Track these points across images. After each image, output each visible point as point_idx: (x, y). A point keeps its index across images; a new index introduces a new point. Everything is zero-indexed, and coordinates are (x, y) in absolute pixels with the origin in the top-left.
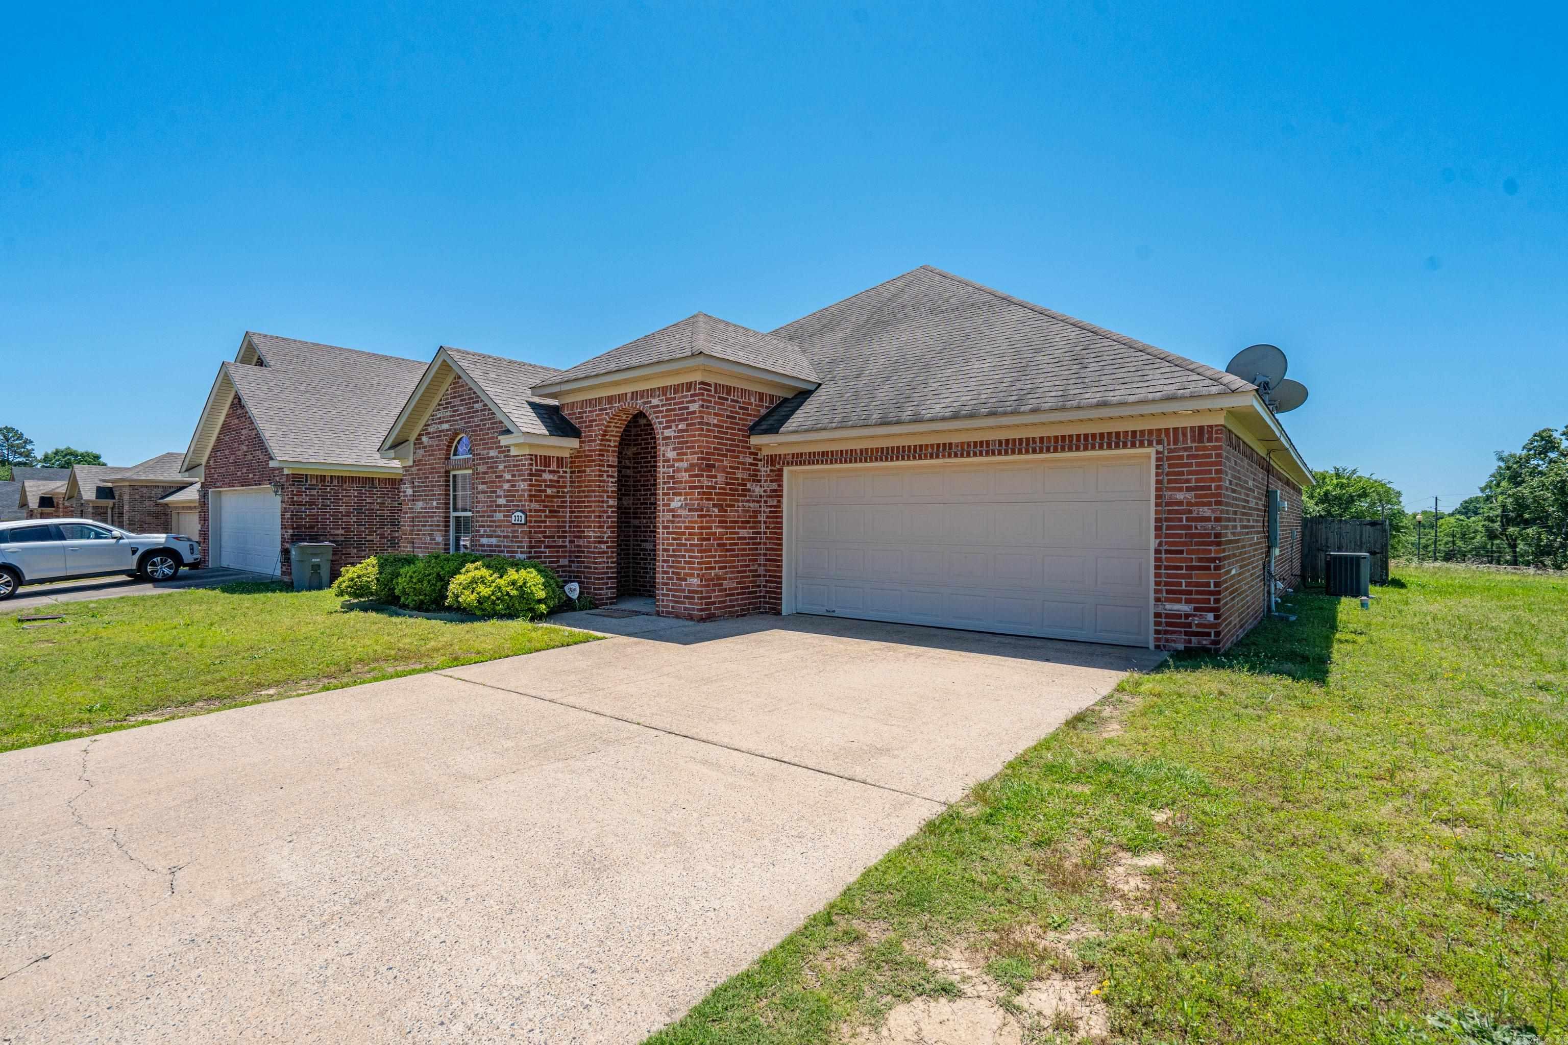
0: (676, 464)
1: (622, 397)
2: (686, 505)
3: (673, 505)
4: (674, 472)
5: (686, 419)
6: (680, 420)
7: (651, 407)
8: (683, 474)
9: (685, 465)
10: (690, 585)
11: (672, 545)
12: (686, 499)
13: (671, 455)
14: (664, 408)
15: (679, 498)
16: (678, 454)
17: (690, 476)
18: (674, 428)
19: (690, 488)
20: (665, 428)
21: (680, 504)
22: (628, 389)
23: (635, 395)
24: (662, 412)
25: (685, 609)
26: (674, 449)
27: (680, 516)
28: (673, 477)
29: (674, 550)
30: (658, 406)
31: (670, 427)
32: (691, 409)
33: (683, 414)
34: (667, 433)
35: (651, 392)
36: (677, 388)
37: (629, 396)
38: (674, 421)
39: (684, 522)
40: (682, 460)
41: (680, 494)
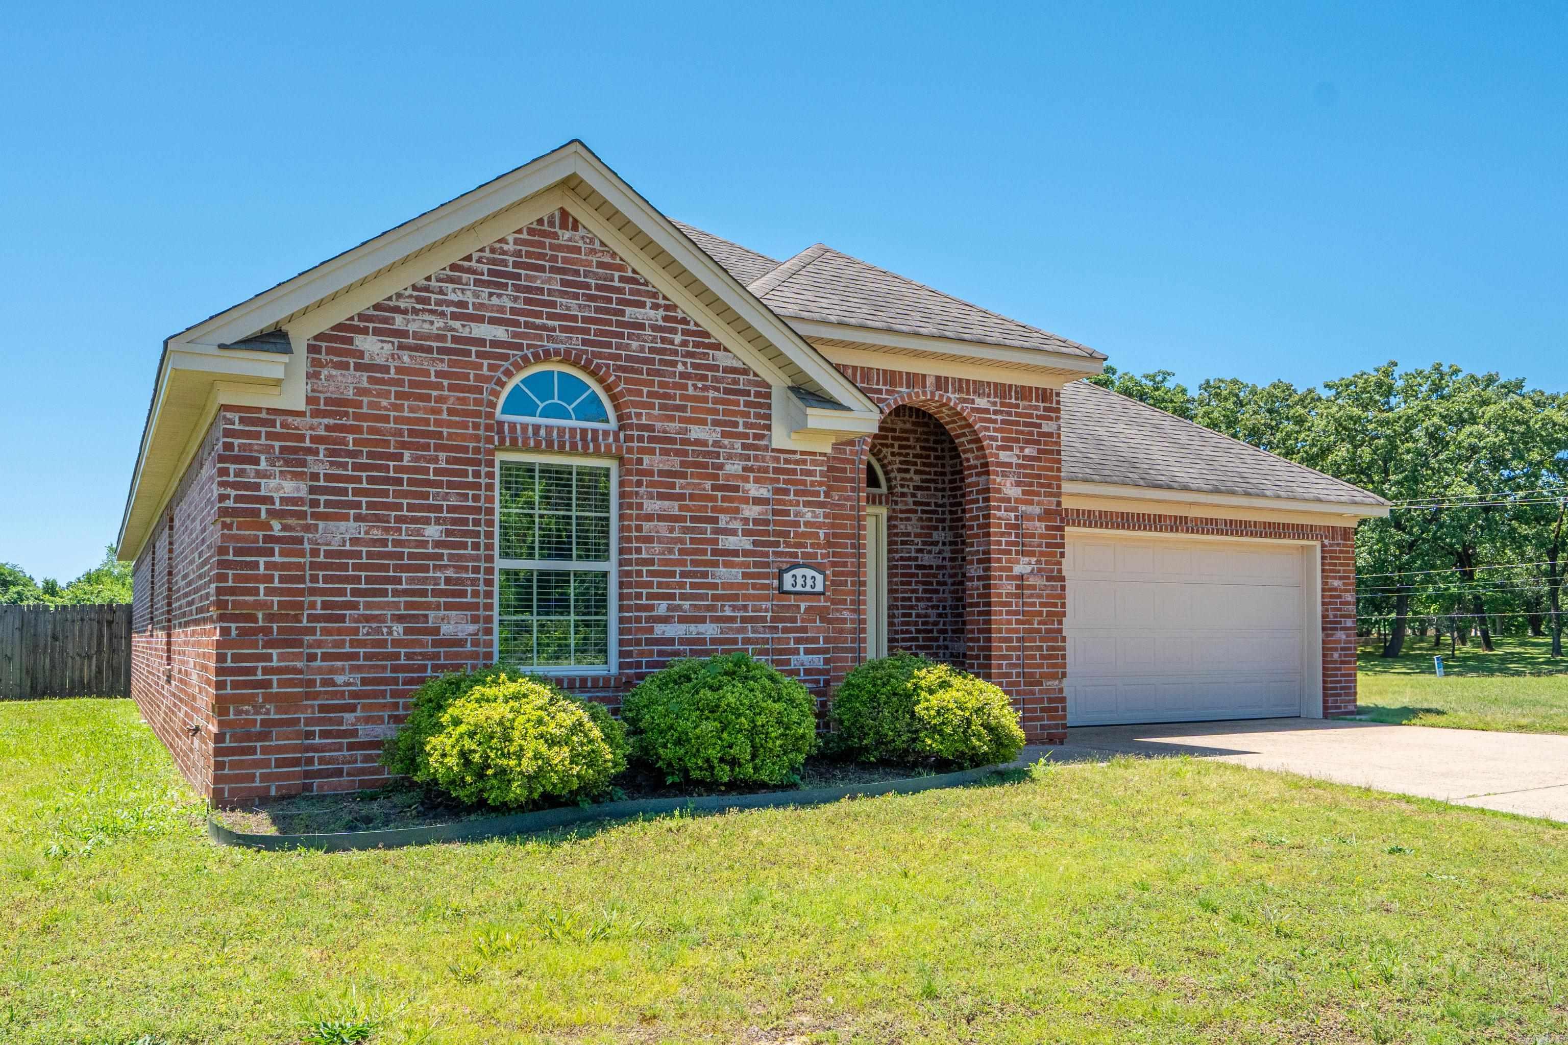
0: (1023, 508)
1: (914, 380)
2: (1040, 570)
3: (1018, 569)
4: (1016, 518)
5: (1037, 442)
6: (1027, 442)
7: (974, 410)
8: (1037, 524)
9: (1036, 510)
10: (1048, 691)
11: (1017, 631)
12: (1038, 562)
13: (1013, 492)
14: (999, 417)
15: (1027, 559)
16: (1024, 493)
17: (1048, 528)
18: (1016, 451)
19: (1048, 545)
20: (1000, 448)
21: (1028, 569)
22: (931, 369)
23: (941, 383)
24: (995, 421)
25: (1043, 727)
26: (1018, 484)
27: (1034, 587)
28: (1016, 527)
29: (1018, 640)
30: (987, 411)
31: (1011, 449)
32: (1045, 429)
33: (1031, 433)
34: (1004, 456)
35: (978, 387)
36: (1024, 393)
37: (930, 381)
38: (1017, 440)
39: (1040, 596)
40: (1031, 503)
41: (1032, 554)
